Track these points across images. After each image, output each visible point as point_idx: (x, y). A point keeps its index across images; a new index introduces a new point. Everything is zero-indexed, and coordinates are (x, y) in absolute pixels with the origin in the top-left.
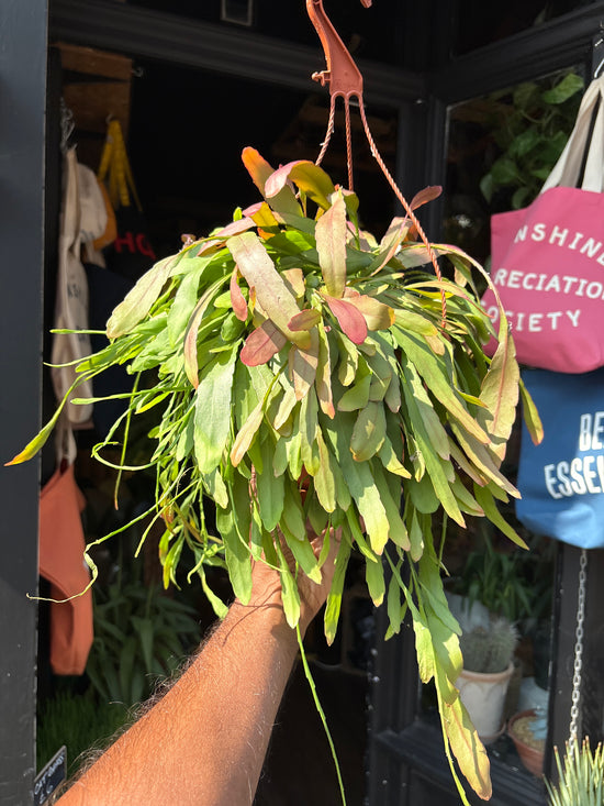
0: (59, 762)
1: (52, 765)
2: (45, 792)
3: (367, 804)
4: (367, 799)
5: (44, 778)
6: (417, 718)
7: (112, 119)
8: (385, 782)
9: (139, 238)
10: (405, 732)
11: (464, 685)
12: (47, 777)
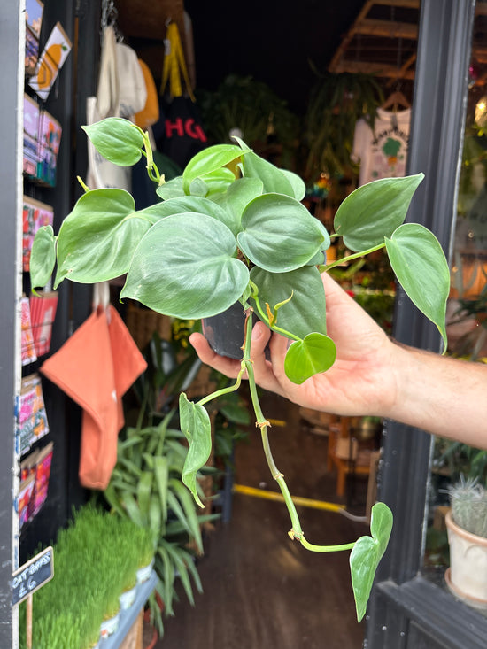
0: (45, 561)
1: (34, 563)
2: (26, 586)
3: (365, 645)
4: (365, 641)
5: (24, 574)
6: (419, 573)
7: (171, 23)
8: (384, 628)
9: (189, 123)
10: (406, 585)
11: (469, 548)
12: (27, 574)
